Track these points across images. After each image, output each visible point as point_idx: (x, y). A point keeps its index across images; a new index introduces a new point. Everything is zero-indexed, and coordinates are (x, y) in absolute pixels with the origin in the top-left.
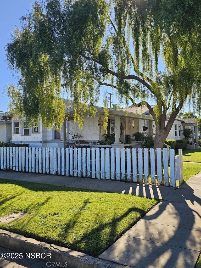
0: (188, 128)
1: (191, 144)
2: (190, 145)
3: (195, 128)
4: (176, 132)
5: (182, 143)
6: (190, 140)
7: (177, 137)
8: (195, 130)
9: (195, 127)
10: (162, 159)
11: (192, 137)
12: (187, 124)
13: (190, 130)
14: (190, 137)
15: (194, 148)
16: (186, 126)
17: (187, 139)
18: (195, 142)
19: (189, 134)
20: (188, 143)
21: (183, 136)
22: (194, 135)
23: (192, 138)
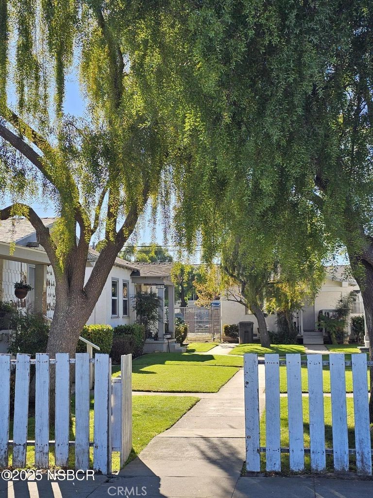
0: (149, 291)
1: (156, 338)
2: (152, 341)
3: (166, 292)
4: (114, 303)
5: (130, 336)
6: (154, 327)
7: (118, 317)
8: (166, 297)
9: (166, 287)
10: (71, 386)
11: (159, 316)
12: (145, 278)
13: (153, 295)
14: (153, 318)
15: (165, 349)
16: (142, 285)
17: (146, 323)
18: (167, 332)
19: (150, 310)
20: (149, 335)
21: (133, 314)
22: (165, 311)
23: (160, 319)
